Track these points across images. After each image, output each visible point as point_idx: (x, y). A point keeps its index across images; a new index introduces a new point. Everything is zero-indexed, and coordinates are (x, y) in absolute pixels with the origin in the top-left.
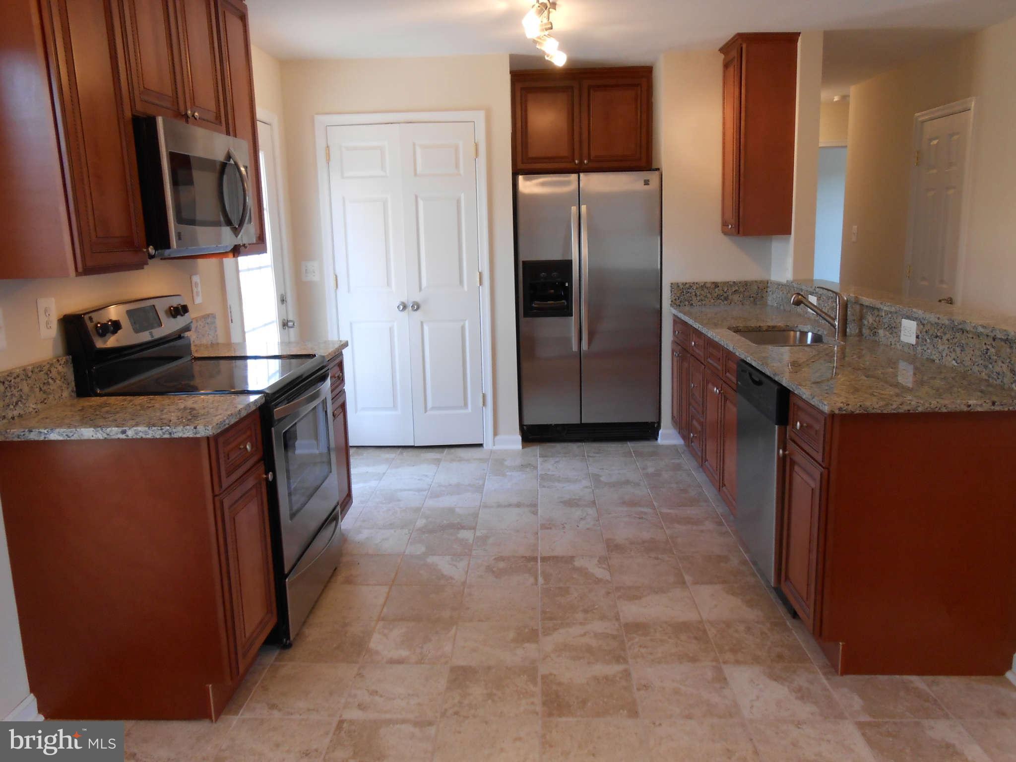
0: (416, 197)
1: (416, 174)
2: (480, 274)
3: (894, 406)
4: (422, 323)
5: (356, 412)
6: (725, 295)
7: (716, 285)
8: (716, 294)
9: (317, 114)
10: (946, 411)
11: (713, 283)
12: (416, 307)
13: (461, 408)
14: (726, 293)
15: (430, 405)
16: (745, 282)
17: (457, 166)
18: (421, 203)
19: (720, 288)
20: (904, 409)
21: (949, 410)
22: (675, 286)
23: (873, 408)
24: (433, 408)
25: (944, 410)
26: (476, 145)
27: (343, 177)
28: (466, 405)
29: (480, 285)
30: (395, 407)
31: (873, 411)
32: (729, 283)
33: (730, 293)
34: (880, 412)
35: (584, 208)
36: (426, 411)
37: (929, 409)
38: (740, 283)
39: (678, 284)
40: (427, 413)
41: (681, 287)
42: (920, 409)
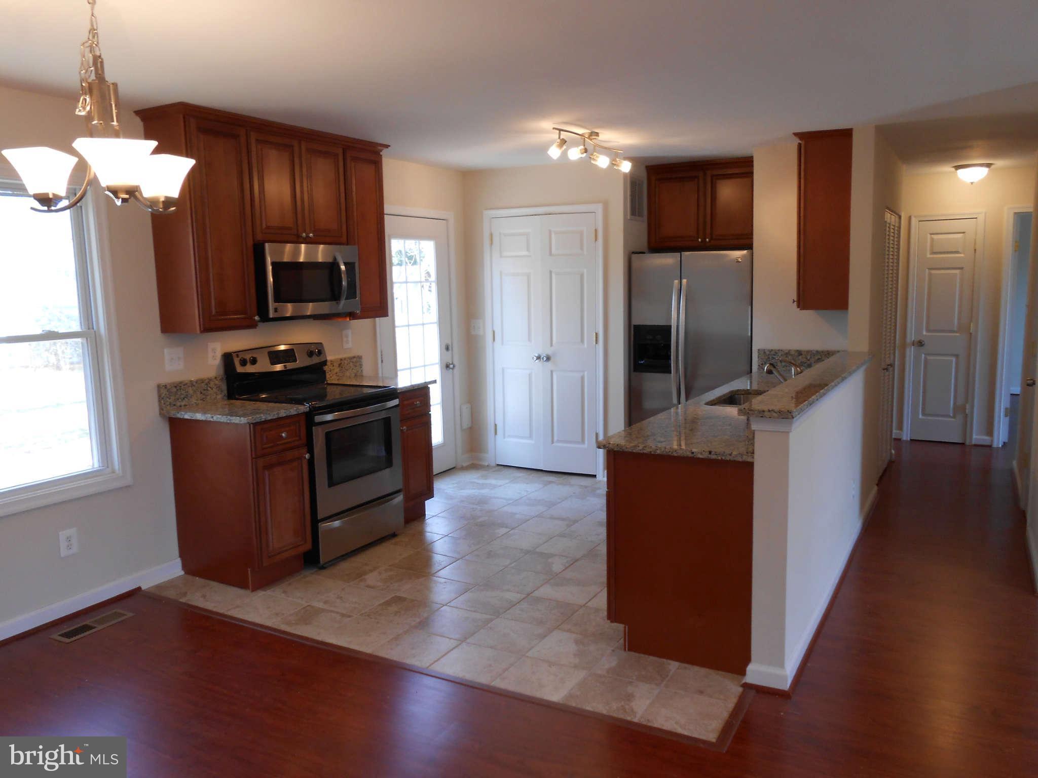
0: (551, 272)
1: (551, 254)
2: (596, 334)
3: (641, 448)
4: (552, 372)
5: (504, 438)
6: (809, 362)
7: (800, 353)
8: (800, 361)
9: (486, 209)
10: (676, 455)
11: (798, 351)
12: (548, 358)
13: (578, 443)
14: (809, 360)
15: (555, 439)
16: (828, 351)
17: (582, 249)
18: (554, 276)
19: (804, 356)
20: (647, 451)
21: (679, 454)
22: (762, 352)
23: (627, 448)
24: (558, 441)
25: (675, 454)
26: (596, 230)
27: (501, 256)
28: (583, 441)
29: (596, 343)
30: (531, 437)
31: (626, 450)
32: (813, 352)
33: (812, 360)
34: (630, 450)
35: (684, 281)
36: (553, 442)
37: (665, 452)
38: (823, 352)
39: (764, 350)
40: (553, 445)
41: (768, 353)
42: (658, 452)
